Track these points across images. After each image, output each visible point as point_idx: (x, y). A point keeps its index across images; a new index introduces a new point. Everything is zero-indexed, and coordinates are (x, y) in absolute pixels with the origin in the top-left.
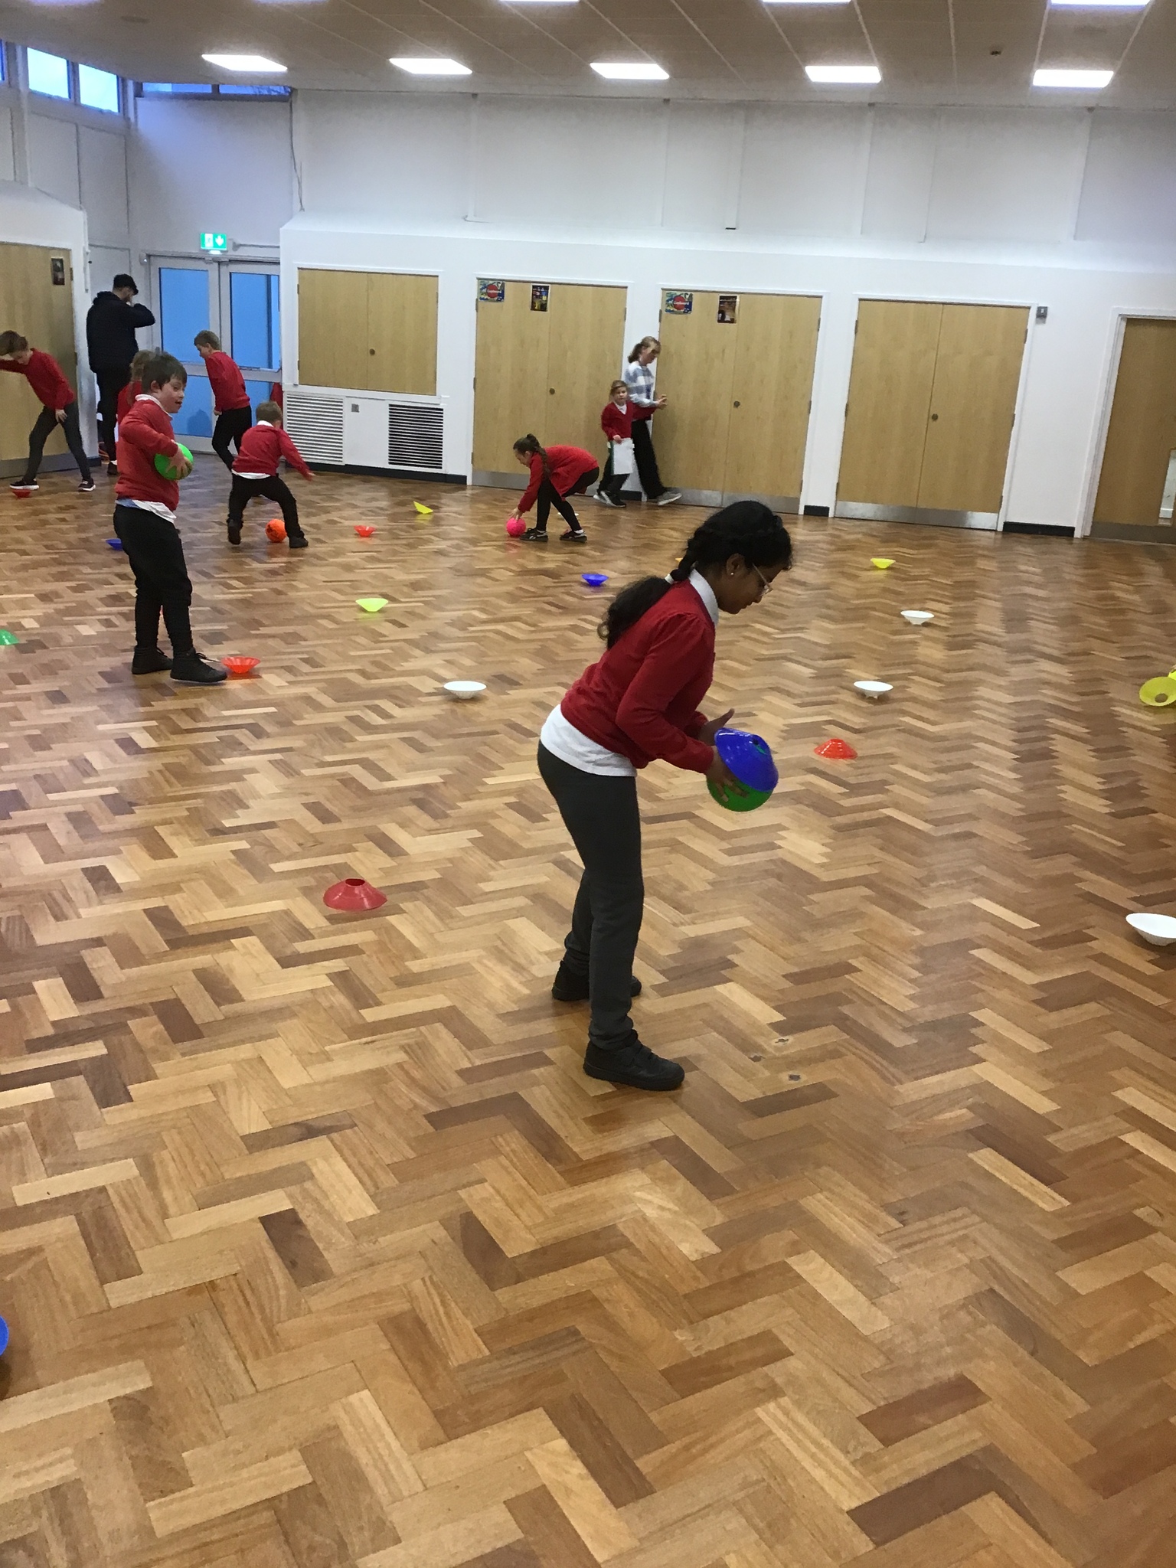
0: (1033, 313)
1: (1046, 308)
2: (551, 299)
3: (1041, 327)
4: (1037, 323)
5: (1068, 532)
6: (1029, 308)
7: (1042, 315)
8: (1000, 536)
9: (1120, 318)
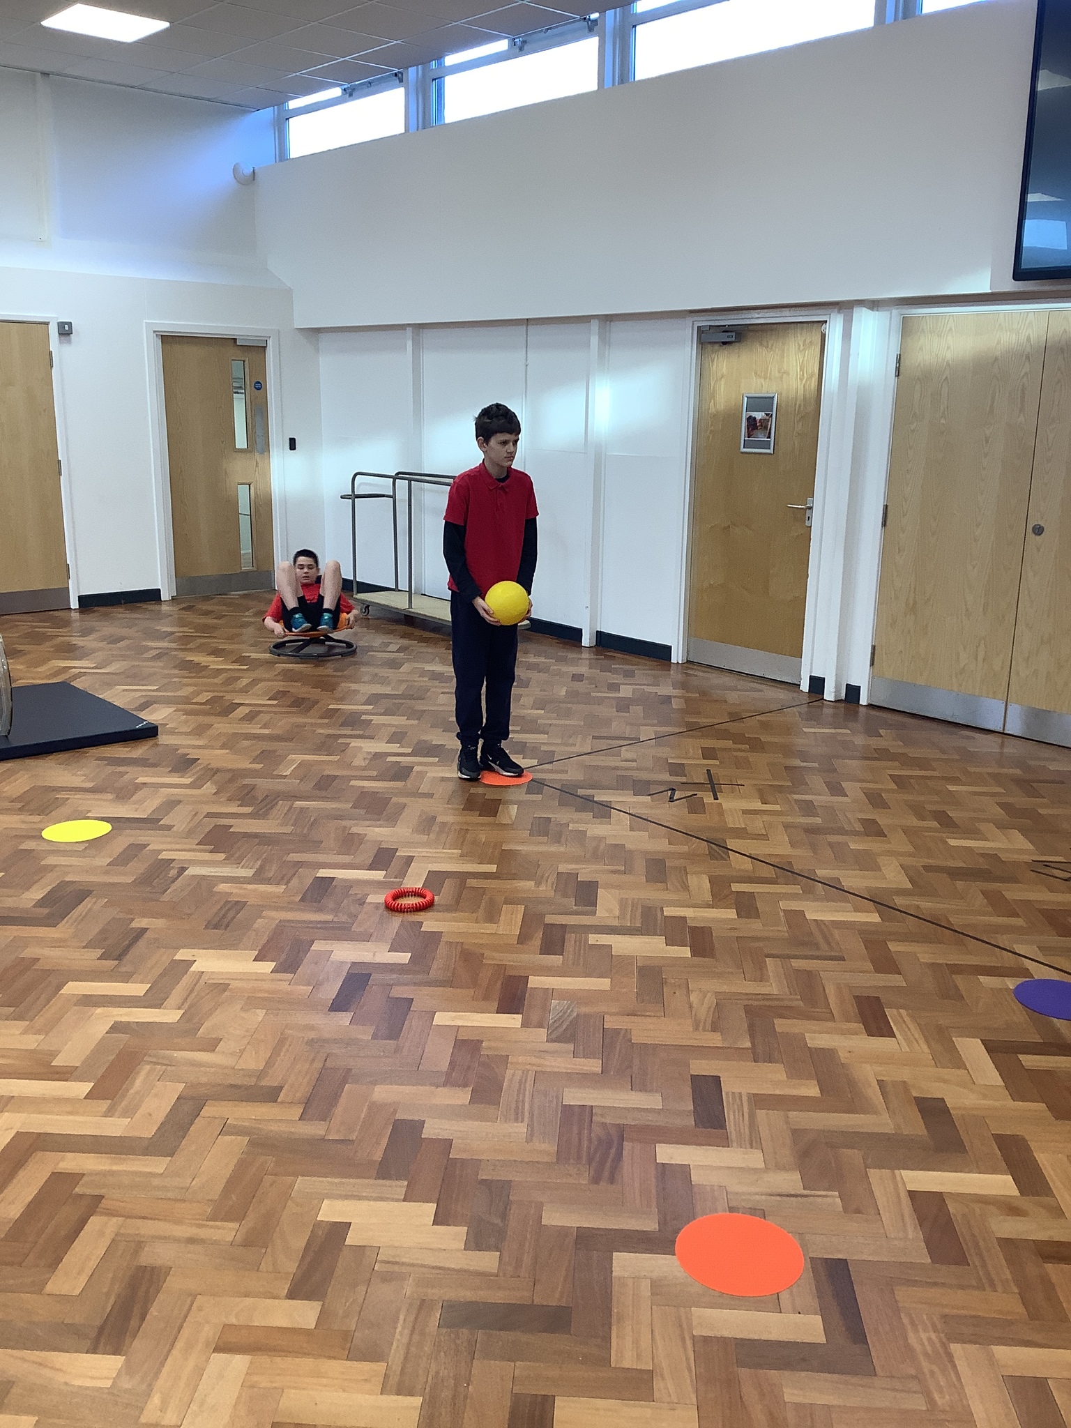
0: (53, 331)
1: (70, 324)
4: (61, 343)
5: (154, 595)
6: (47, 324)
7: (65, 331)
8: (75, 615)
9: (155, 335)
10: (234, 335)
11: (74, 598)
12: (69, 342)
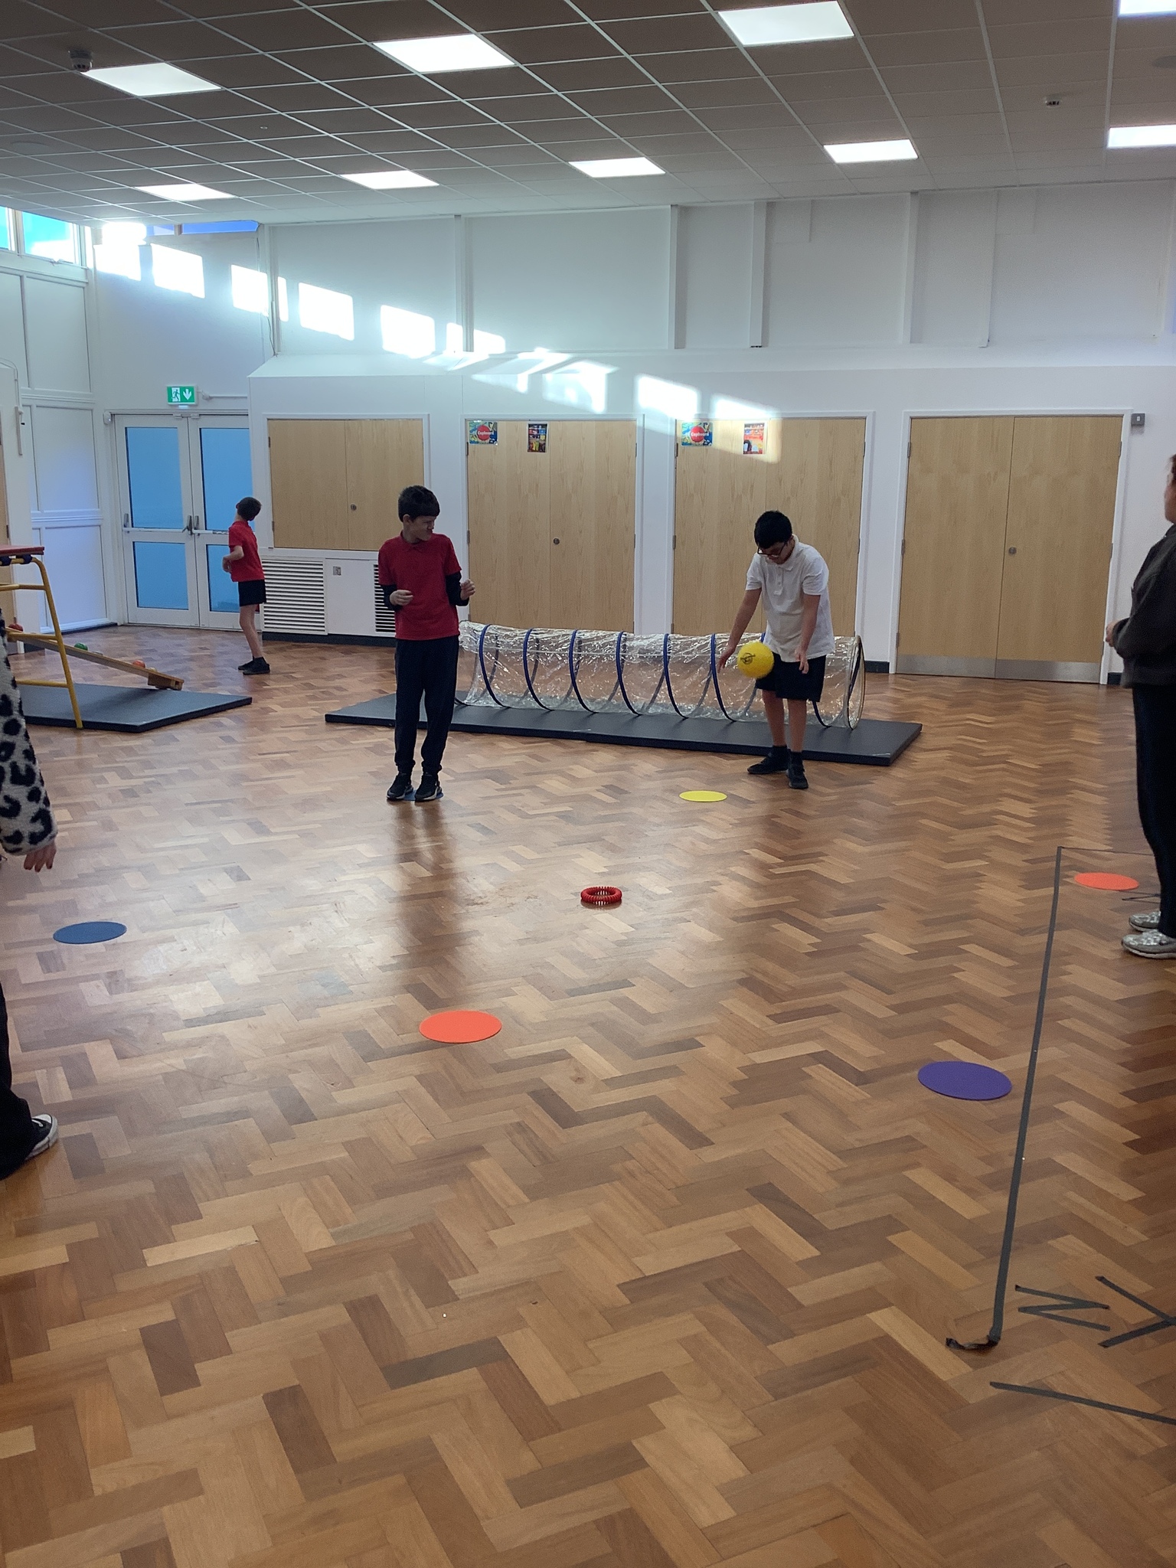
0: (1126, 423)
1: (1142, 416)
2: (551, 438)
3: (1138, 439)
4: (1132, 432)
7: (1138, 422)
8: (1103, 691)
11: (1104, 674)
12: (1143, 432)
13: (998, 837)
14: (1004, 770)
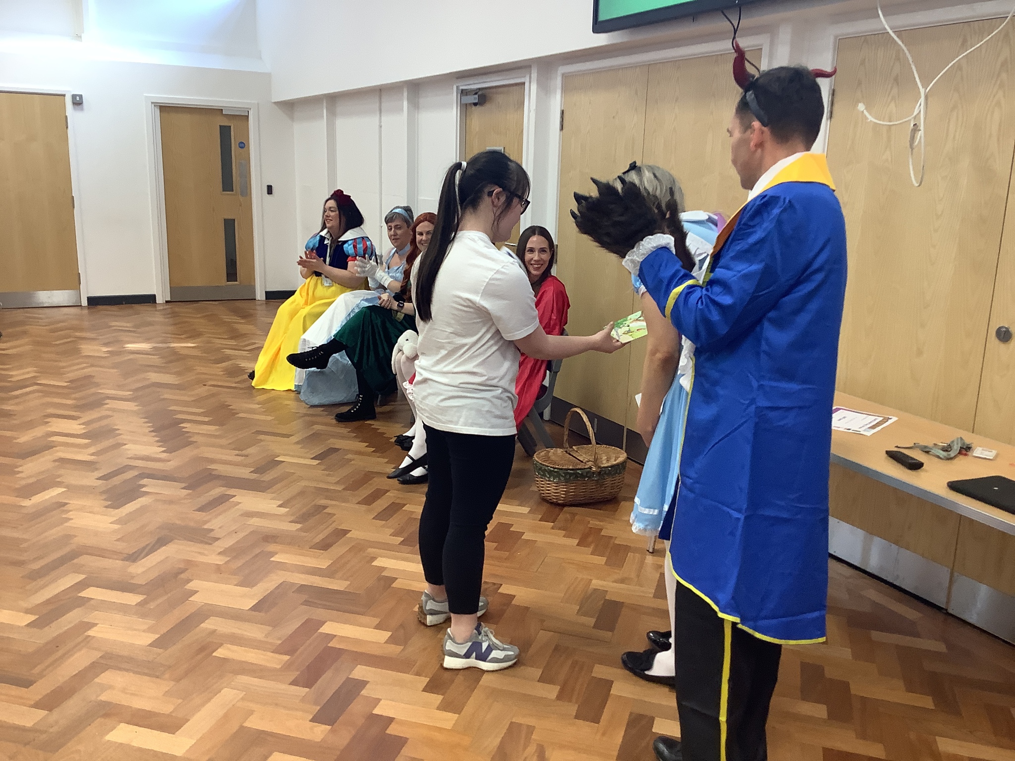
0: (68, 101)
1: (81, 96)
4: (75, 109)
5: (150, 299)
6: (64, 95)
7: (78, 102)
8: (86, 311)
9: (153, 105)
10: (221, 107)
11: (85, 298)
12: (82, 109)
13: (63, 461)
14: (38, 391)
